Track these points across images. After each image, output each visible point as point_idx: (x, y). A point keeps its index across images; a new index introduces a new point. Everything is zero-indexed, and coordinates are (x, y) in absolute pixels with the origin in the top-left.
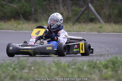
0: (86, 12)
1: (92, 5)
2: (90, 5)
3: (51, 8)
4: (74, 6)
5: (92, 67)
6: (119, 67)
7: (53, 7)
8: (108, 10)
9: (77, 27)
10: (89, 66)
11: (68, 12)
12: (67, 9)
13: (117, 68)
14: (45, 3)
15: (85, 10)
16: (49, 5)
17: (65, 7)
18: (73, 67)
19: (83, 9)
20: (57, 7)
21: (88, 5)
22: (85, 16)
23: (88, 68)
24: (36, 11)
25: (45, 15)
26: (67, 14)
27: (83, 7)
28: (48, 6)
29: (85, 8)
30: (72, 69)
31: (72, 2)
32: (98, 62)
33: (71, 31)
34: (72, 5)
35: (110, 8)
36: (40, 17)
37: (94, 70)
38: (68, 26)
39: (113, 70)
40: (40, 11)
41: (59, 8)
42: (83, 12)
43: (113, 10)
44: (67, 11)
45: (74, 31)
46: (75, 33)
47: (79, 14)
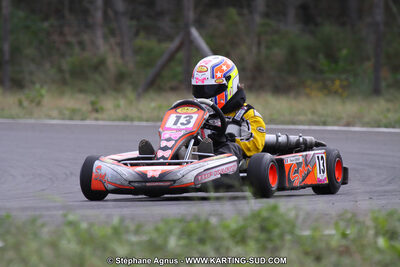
0: (180, 55)
1: (201, 34)
2: (195, 32)
3: (68, 44)
4: (142, 34)
5: (195, 238)
6: (282, 236)
7: (72, 39)
8: (255, 50)
9: (153, 105)
10: (186, 233)
11: (123, 55)
12: (120, 44)
13: (278, 242)
14: (46, 25)
15: (178, 49)
16: (62, 34)
17: (112, 40)
18: (134, 239)
19: (172, 46)
20: (86, 37)
21: (188, 34)
22: (179, 69)
23: (182, 242)
24: (16, 50)
25: (47, 66)
26: (120, 61)
27: (170, 38)
28: (55, 37)
29: (177, 42)
30: (132, 244)
31: (134, 23)
32: (214, 220)
33: (132, 120)
34: (137, 34)
35: (259, 44)
36: (31, 73)
37: (201, 248)
38: (122, 102)
39: (263, 249)
40: (30, 51)
41: (93, 43)
42: (172, 57)
43: (268, 47)
44: (118, 50)
45: (140, 119)
46: (144, 124)
47: (160, 62)
